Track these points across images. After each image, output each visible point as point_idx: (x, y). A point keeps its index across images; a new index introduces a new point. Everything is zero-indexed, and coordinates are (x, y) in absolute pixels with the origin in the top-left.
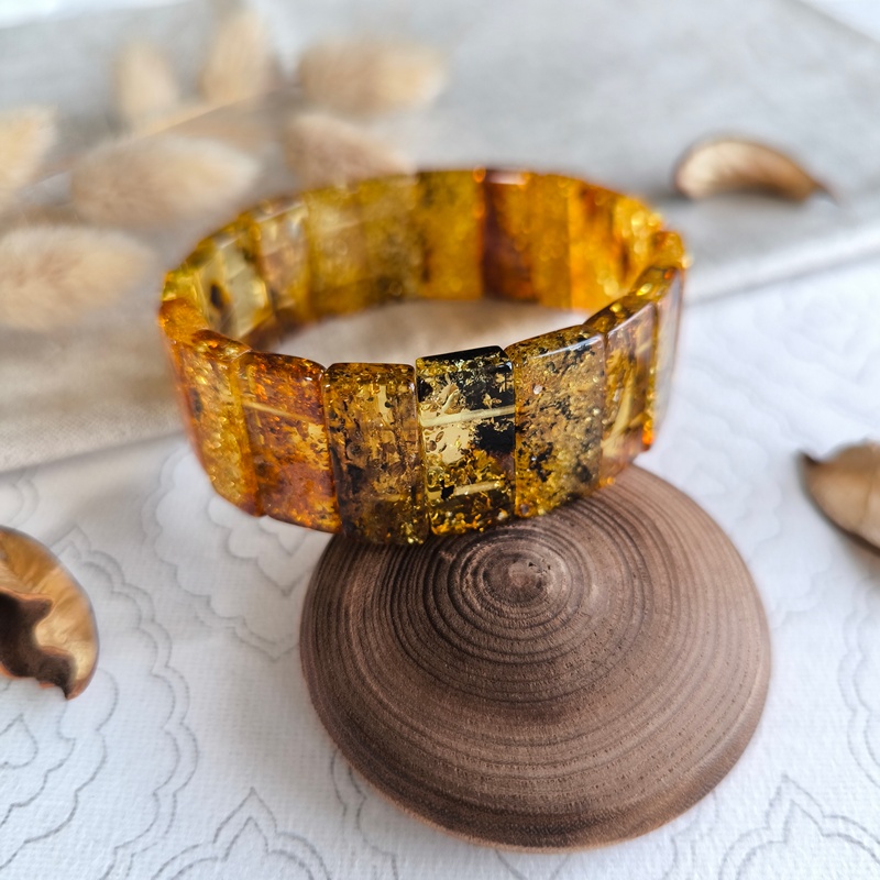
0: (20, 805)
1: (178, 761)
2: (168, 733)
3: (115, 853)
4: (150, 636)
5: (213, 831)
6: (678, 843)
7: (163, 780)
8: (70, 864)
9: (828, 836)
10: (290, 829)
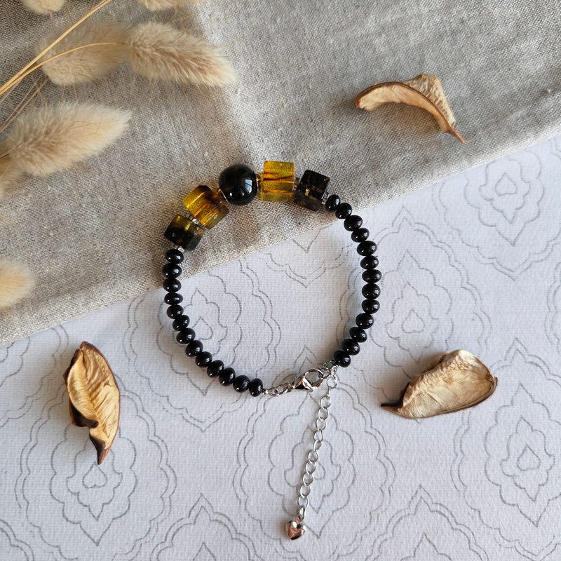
1: (168, 482)
2: (162, 469)
4: (144, 419)
7: (164, 491)
8: (133, 528)
9: (432, 512)
10: (219, 511)
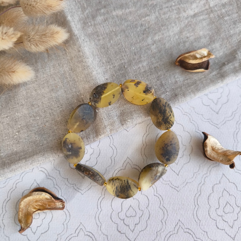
0: (39, 227)
3: (58, 236)
5: (75, 231)
6: (158, 233)
